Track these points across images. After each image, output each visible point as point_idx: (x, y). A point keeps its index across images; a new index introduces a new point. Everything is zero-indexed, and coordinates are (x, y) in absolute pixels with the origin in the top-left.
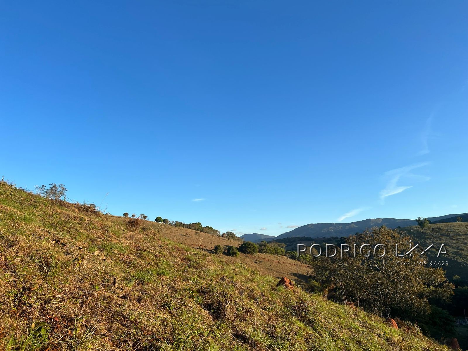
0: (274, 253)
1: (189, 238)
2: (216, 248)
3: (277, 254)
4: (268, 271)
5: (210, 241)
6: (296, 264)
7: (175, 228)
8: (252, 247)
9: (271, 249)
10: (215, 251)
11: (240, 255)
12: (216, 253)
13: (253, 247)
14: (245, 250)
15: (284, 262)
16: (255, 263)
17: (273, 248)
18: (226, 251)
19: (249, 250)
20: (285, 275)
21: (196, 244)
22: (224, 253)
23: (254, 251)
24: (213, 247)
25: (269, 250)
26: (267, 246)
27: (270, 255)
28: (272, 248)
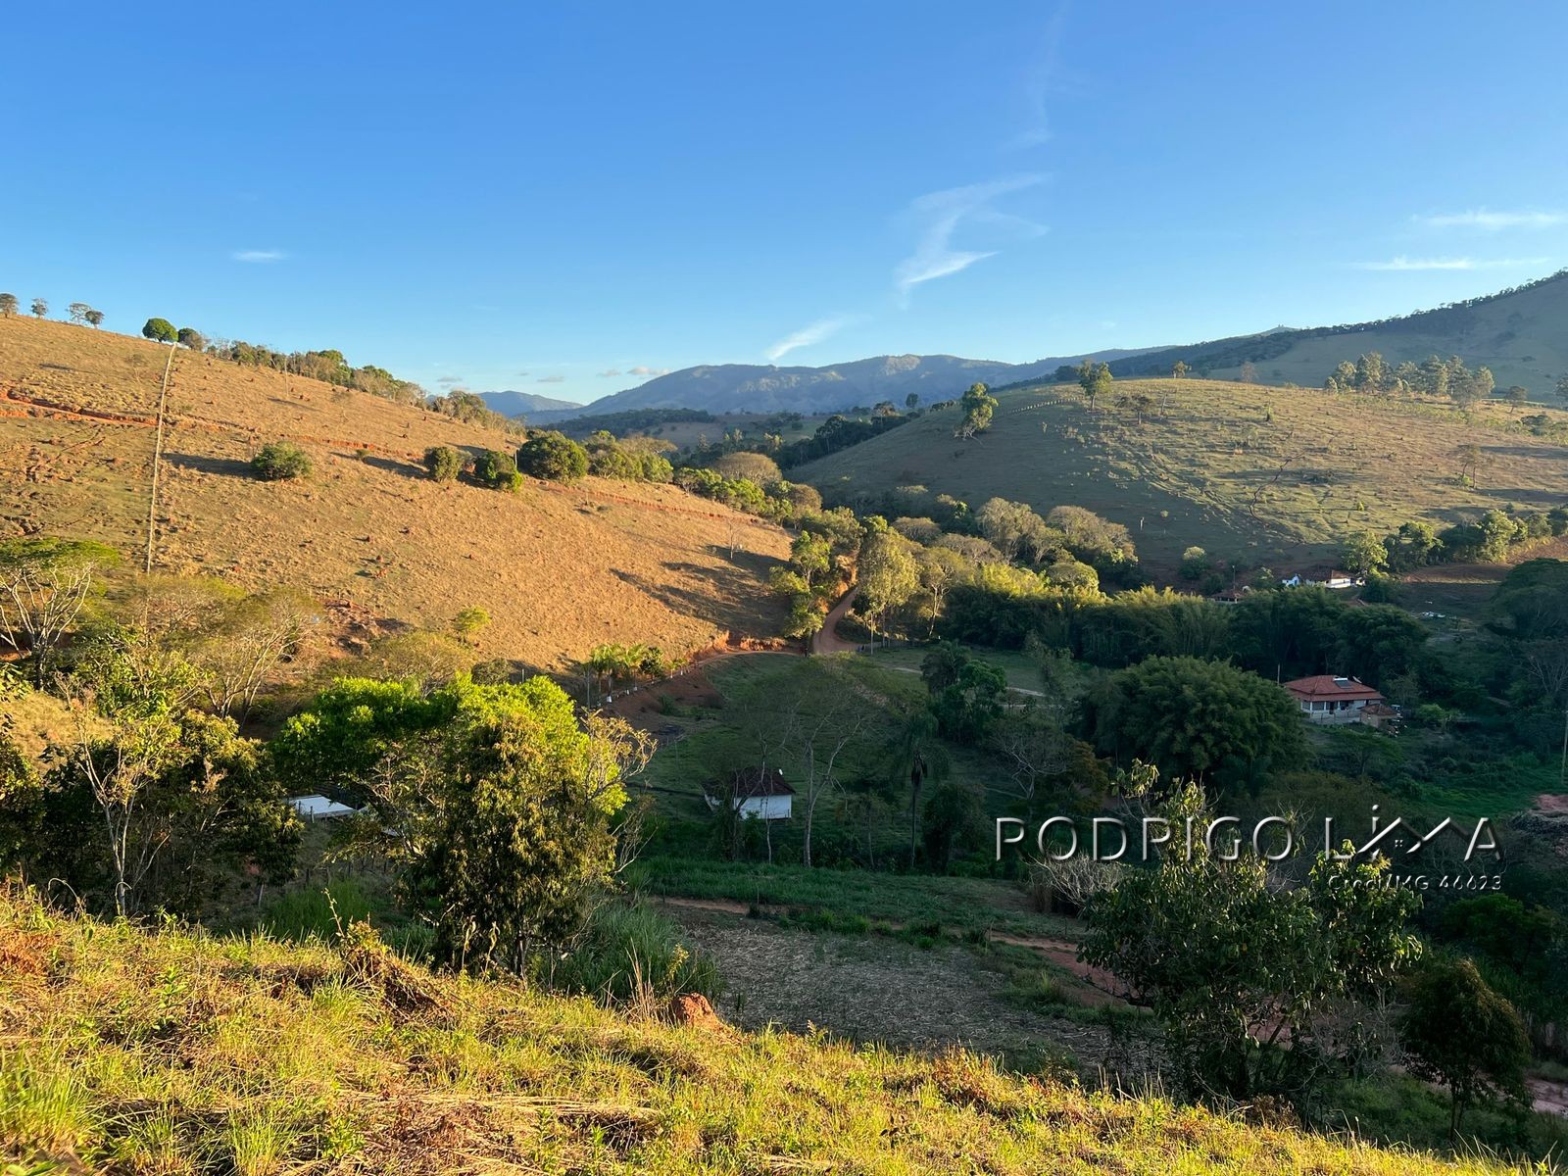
0: (642, 474)
1: (309, 413)
2: (432, 458)
3: (650, 479)
4: (630, 541)
5: (399, 430)
6: (715, 514)
7: (238, 369)
8: (566, 453)
9: (630, 460)
10: (425, 469)
11: (524, 483)
12: (431, 476)
13: (569, 456)
14: (540, 465)
15: (677, 506)
16: (583, 511)
17: (637, 456)
18: (472, 469)
19: (554, 467)
20: (690, 553)
21: (345, 438)
22: (463, 477)
23: (572, 468)
24: (421, 455)
25: (623, 464)
26: (614, 450)
27: (627, 482)
28: (634, 459)
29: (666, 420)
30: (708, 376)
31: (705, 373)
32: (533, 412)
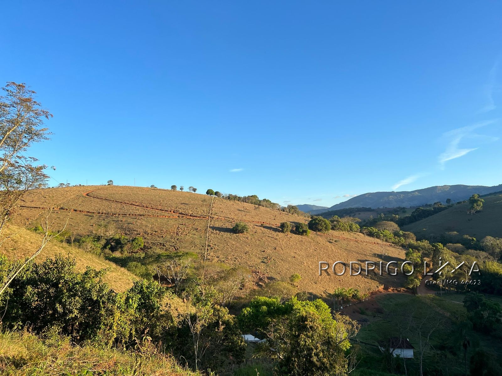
0: (349, 229)
1: (248, 213)
2: (283, 226)
3: (352, 231)
4: (346, 252)
5: (273, 218)
6: (376, 243)
7: (229, 202)
8: (324, 223)
9: (345, 225)
10: (280, 229)
11: (311, 233)
12: (282, 231)
13: (325, 224)
14: (315, 227)
15: (362, 240)
16: (330, 242)
17: (347, 224)
18: (294, 229)
19: (320, 228)
20: (368, 256)
21: (258, 220)
22: (292, 231)
23: (326, 228)
24: (279, 225)
25: (343, 226)
26: (339, 222)
27: (344, 232)
28: (346, 225)
29: (357, 211)
30: (370, 196)
31: (370, 195)
32: (313, 210)
